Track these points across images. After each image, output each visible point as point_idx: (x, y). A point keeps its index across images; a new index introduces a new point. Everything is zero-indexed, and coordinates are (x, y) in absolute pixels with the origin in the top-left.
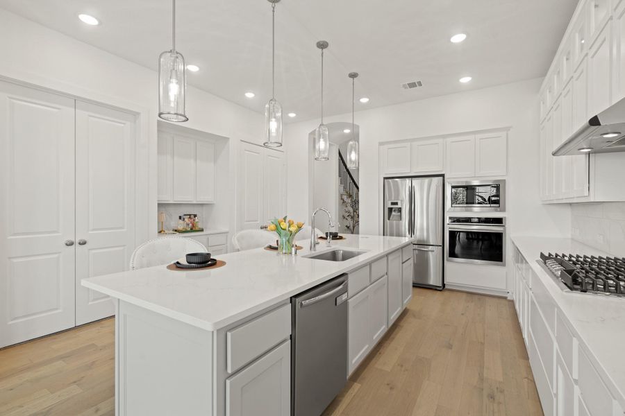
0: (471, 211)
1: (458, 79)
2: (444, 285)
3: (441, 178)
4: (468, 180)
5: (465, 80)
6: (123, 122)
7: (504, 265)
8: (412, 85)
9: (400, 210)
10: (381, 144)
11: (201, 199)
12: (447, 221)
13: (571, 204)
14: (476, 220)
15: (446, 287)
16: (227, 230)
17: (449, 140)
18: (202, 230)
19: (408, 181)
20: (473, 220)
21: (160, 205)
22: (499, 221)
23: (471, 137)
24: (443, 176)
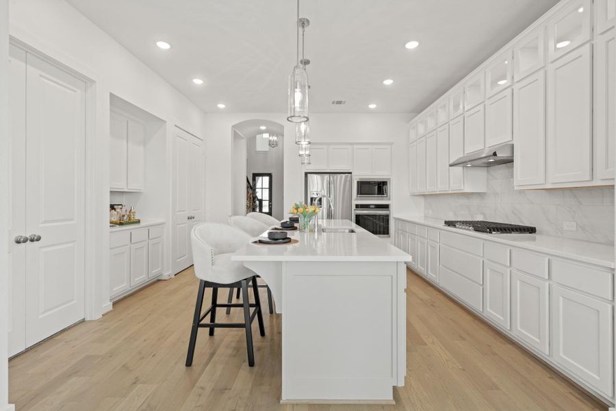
1: (368, 106)
3: (350, 175)
5: (372, 106)
6: (75, 89)
7: (389, 237)
8: (339, 103)
9: (320, 199)
11: (132, 187)
12: (354, 207)
13: (424, 195)
14: (373, 207)
17: (355, 147)
18: (138, 222)
19: (328, 176)
20: (371, 207)
22: (386, 207)
23: (369, 147)
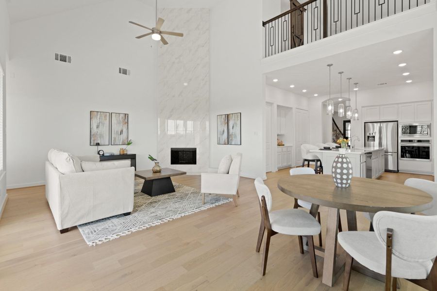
0: (413, 137)
2: (398, 170)
3: (396, 123)
4: (411, 123)
7: (431, 161)
8: (382, 84)
9: (374, 137)
10: (363, 107)
12: (400, 141)
14: (416, 141)
15: (399, 171)
16: (291, 145)
17: (400, 105)
18: (283, 145)
19: (379, 124)
20: (414, 141)
21: (278, 135)
22: (428, 141)
24: (397, 121)
